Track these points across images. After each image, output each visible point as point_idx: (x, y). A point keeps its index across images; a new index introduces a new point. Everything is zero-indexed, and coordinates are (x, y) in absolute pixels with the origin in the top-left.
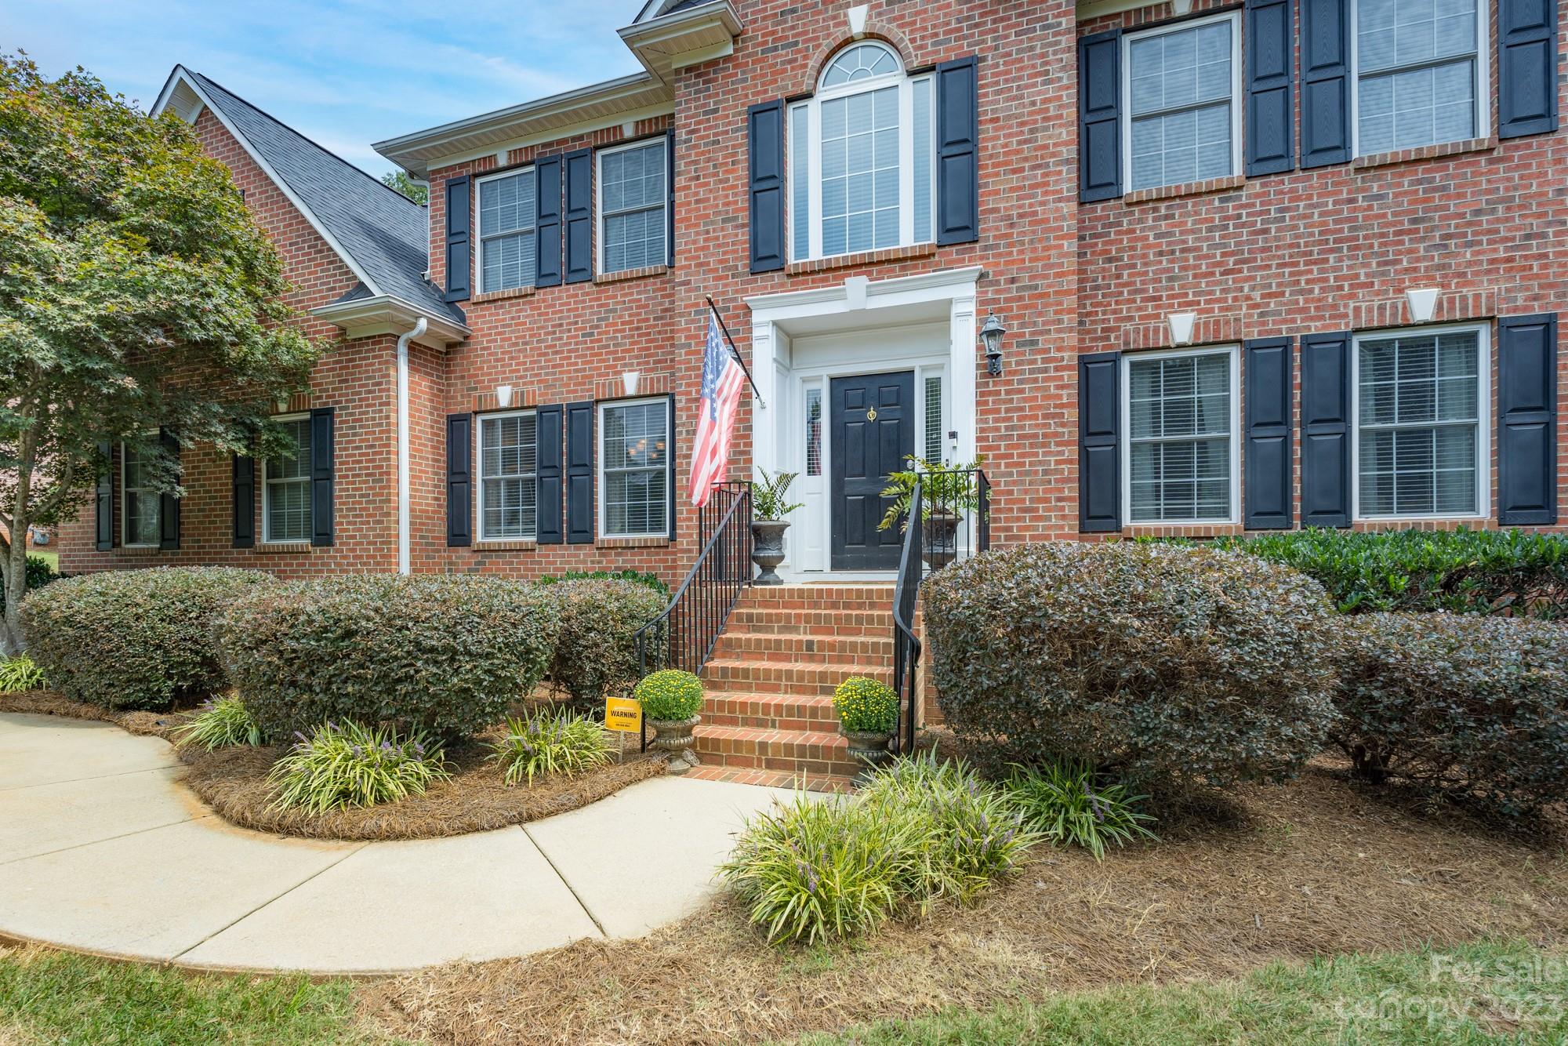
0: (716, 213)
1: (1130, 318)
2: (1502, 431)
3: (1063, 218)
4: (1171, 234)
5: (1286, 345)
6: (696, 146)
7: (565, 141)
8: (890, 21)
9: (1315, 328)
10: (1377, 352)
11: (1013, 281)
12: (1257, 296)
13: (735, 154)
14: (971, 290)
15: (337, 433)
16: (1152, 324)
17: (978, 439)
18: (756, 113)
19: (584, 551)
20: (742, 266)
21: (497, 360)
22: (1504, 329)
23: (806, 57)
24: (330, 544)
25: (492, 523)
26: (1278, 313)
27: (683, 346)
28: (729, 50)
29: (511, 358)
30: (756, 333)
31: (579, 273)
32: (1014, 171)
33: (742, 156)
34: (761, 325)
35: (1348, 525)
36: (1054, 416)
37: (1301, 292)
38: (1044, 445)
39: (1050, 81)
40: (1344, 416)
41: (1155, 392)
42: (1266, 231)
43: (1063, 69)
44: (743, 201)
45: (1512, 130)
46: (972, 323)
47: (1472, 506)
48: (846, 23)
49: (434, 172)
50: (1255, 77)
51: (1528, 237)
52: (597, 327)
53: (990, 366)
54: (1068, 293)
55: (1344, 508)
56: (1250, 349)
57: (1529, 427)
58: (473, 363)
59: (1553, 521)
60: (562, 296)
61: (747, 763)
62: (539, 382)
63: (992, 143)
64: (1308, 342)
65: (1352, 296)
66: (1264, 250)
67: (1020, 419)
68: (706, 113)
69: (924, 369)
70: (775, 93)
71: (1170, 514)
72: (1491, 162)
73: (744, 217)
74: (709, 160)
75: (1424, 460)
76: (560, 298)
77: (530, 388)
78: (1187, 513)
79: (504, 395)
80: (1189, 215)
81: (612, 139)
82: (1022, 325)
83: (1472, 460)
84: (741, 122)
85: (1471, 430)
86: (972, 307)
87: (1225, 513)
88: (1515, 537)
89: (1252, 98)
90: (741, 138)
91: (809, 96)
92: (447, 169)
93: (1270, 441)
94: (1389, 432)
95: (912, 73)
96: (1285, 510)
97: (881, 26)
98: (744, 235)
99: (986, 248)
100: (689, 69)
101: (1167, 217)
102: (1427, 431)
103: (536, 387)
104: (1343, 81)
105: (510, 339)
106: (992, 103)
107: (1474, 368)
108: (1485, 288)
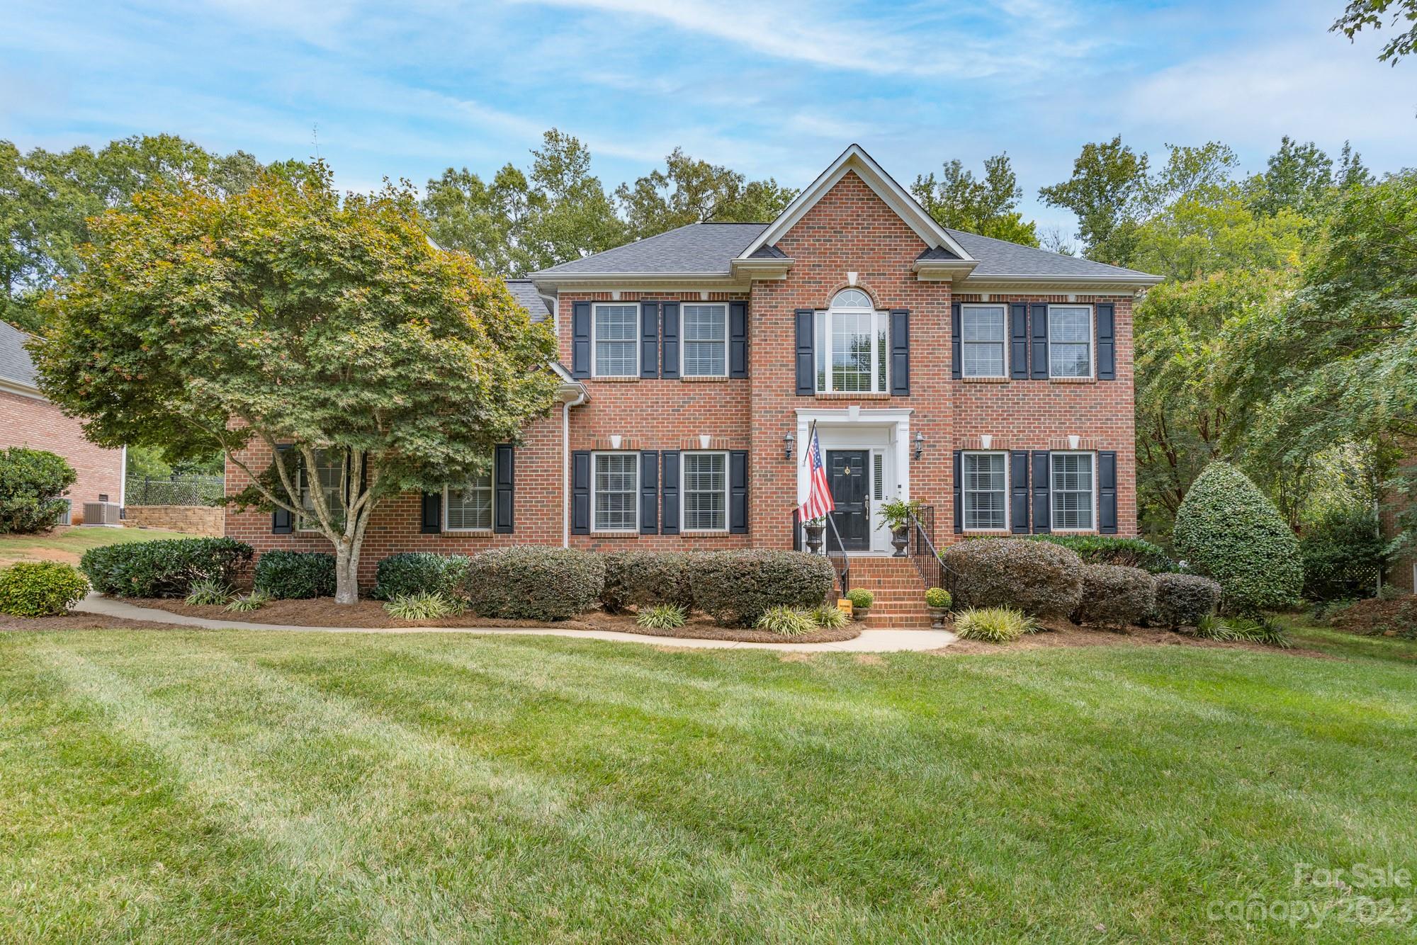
0: (776, 361)
1: (965, 435)
2: (1100, 495)
3: (946, 391)
4: (981, 399)
5: (1026, 453)
6: (765, 323)
7: (661, 294)
8: (868, 283)
9: (1037, 448)
10: (1058, 459)
11: (925, 416)
12: (1015, 430)
13: (787, 332)
14: (907, 419)
15: (516, 461)
16: (974, 439)
17: (911, 489)
18: (798, 313)
19: (673, 539)
20: (791, 391)
21: (611, 419)
22: (1100, 455)
23: (826, 291)
24: (512, 532)
25: (602, 519)
26: (1023, 439)
27: (757, 429)
28: (784, 277)
29: (621, 419)
30: (800, 427)
31: (670, 372)
32: (926, 366)
33: (791, 333)
34: (804, 423)
35: (1050, 532)
36: (943, 480)
37: (1031, 431)
38: (939, 493)
39: (940, 328)
40: (1047, 487)
41: (974, 469)
42: (1018, 403)
43: (946, 324)
44: (791, 357)
45: (1102, 376)
46: (907, 434)
47: (1090, 526)
48: (846, 278)
49: (562, 294)
50: (1014, 337)
51: (1107, 420)
52: (682, 407)
53: (916, 456)
54: (949, 425)
55: (1048, 526)
56: (1012, 453)
57: (1108, 494)
58: (591, 419)
59: (1116, 533)
60: (659, 386)
61: (884, 626)
62: (642, 435)
63: (916, 351)
64: (1034, 453)
65: (1050, 436)
66: (1018, 411)
67: (929, 480)
68: (770, 307)
69: (875, 450)
70: (809, 305)
71: (981, 526)
72: (1095, 388)
73: (792, 365)
74: (772, 332)
75: (1074, 506)
76: (657, 386)
77: (635, 438)
78: (987, 526)
79: (616, 441)
80: (990, 392)
81: (695, 298)
82: (929, 437)
83: (1090, 507)
84: (790, 315)
85: (1089, 494)
86: (907, 427)
87: (1003, 526)
88: (1112, 539)
89: (1011, 343)
90: (791, 323)
91: (827, 309)
92: (573, 294)
93: (1020, 494)
94: (1062, 494)
95: (877, 310)
96: (1027, 525)
97: (863, 284)
98: (792, 375)
99: (913, 400)
100: (761, 282)
101: (980, 391)
102: (1075, 494)
103: (639, 438)
104: (1046, 344)
105: (620, 407)
106: (915, 333)
107: (1090, 470)
108: (1094, 438)
